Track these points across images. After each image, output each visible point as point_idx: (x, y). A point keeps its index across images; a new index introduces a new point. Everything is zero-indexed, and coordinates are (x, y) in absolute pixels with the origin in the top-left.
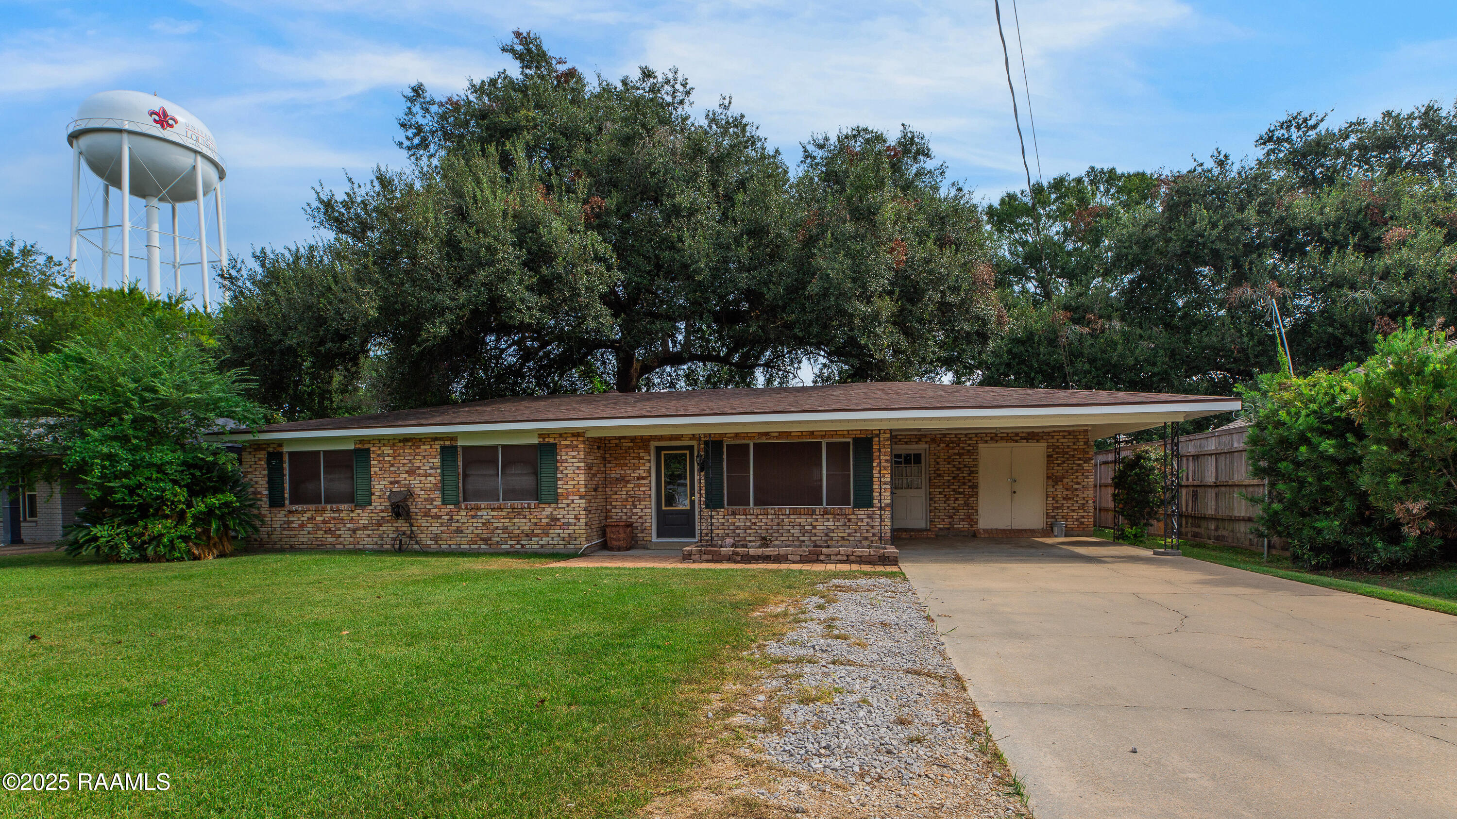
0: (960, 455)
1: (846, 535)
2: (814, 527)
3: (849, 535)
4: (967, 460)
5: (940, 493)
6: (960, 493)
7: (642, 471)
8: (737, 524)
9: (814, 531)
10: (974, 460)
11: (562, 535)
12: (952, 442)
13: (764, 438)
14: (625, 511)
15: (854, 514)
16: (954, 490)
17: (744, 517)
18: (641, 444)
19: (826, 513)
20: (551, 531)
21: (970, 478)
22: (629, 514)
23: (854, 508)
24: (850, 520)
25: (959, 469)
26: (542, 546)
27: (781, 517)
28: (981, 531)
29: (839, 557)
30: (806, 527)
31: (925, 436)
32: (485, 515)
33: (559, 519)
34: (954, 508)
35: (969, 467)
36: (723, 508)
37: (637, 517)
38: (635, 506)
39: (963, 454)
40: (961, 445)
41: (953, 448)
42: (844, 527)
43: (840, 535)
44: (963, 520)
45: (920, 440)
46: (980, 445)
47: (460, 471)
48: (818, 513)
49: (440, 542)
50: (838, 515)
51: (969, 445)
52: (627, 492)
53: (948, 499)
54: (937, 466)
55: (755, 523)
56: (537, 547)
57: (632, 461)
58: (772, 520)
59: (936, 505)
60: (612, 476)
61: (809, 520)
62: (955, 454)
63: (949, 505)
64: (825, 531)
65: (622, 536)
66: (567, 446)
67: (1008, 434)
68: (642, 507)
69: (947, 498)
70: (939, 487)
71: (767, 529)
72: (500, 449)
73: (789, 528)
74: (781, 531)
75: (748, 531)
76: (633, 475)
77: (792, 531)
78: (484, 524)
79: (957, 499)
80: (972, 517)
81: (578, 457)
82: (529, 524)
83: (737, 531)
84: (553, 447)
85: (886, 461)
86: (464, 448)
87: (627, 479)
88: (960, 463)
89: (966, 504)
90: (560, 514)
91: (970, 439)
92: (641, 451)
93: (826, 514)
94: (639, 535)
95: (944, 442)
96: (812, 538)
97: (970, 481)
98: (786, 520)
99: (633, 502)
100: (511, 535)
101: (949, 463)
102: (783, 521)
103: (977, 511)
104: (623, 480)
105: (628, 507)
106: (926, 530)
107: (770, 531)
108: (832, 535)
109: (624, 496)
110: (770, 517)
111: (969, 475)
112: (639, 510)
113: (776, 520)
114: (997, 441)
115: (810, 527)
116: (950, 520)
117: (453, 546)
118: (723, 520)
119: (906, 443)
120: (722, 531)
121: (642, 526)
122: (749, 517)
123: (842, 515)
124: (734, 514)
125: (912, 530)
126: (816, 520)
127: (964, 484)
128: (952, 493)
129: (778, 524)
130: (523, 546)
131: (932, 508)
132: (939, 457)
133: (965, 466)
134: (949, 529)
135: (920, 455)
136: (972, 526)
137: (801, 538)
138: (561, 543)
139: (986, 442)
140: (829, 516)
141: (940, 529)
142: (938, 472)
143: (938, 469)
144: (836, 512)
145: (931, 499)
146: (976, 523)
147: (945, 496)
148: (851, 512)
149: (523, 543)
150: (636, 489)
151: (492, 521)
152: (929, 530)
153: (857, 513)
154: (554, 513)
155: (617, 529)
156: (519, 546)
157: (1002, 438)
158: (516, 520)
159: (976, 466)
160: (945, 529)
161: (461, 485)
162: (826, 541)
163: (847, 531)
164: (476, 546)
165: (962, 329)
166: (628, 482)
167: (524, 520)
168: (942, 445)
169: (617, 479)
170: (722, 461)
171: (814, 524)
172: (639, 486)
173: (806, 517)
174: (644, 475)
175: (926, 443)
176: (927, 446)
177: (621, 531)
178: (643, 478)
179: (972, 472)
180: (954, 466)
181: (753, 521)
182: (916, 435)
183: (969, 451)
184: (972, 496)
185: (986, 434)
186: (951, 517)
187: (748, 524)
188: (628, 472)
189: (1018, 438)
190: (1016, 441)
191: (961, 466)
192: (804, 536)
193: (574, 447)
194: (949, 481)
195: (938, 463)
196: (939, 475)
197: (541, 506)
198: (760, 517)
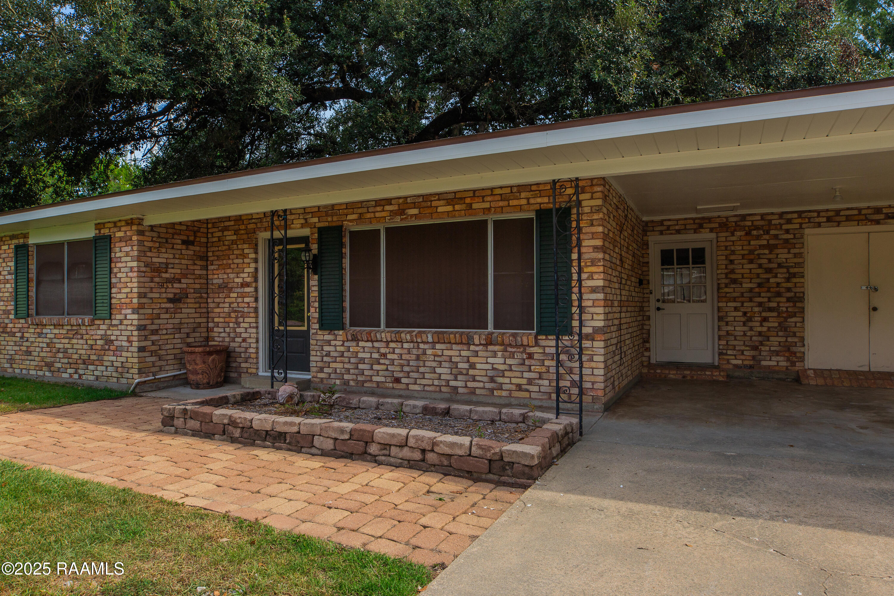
0: (771, 248)
1: (524, 381)
2: (473, 366)
3: (530, 382)
4: (783, 255)
5: (736, 309)
6: (771, 310)
7: (246, 275)
8: (360, 355)
9: (471, 372)
10: (795, 255)
11: (115, 364)
12: (757, 228)
13: (398, 219)
14: (227, 330)
15: (537, 344)
16: (760, 304)
17: (369, 344)
18: (245, 237)
19: (489, 342)
20: (106, 358)
21: (789, 285)
22: (232, 335)
23: (538, 333)
24: (530, 356)
25: (769, 271)
26: (97, 378)
27: (422, 346)
28: (811, 373)
29: (406, 453)
30: (460, 365)
31: (709, 220)
32: (50, 332)
33: (112, 341)
34: (760, 334)
35: (788, 268)
36: (343, 329)
37: (240, 340)
38: (238, 324)
39: (775, 246)
40: (772, 232)
41: (758, 237)
42: (521, 368)
43: (514, 381)
44: (777, 353)
45: (701, 226)
46: (807, 231)
47: (33, 275)
48: (477, 341)
49: (14, 366)
50: (510, 345)
51: (787, 231)
52: (230, 303)
53: (750, 319)
54: (731, 267)
55: (384, 355)
56: (92, 378)
57: (236, 261)
58: (409, 352)
59: (730, 328)
60: (215, 281)
61: (464, 353)
62: (761, 247)
63: (751, 329)
64: (490, 373)
65: (200, 367)
66: (121, 239)
67: (860, 210)
68: (246, 325)
69: (748, 319)
70: (734, 300)
71: (402, 366)
72: (66, 247)
73: (434, 364)
74: (422, 370)
75: (376, 367)
76: (236, 280)
77: (438, 370)
78: (48, 344)
79: (765, 319)
80: (794, 349)
81: (131, 254)
82: (85, 347)
83: (361, 366)
84: (109, 239)
85: (596, 248)
86: (40, 247)
87: (230, 286)
88: (770, 261)
89: (783, 327)
90: (114, 334)
91: (789, 221)
92: (246, 246)
93: (491, 344)
94: (243, 365)
95: (743, 228)
96: (470, 384)
97: (789, 290)
98: (429, 352)
99: (237, 318)
100: (70, 361)
101: (751, 262)
102: (425, 354)
103: (802, 339)
104: (225, 287)
105: (231, 325)
106: (712, 367)
107: (406, 369)
108: (500, 380)
109: (226, 310)
110: (406, 345)
111: (788, 280)
112: (243, 330)
113: (415, 351)
114: (839, 224)
115: (466, 366)
116: (753, 353)
117: (24, 372)
118: (342, 349)
119: (678, 232)
120: (340, 365)
121: (246, 352)
122: (376, 344)
123: (516, 346)
124: (355, 339)
125: (690, 366)
126: (476, 354)
127: (779, 294)
128: (756, 309)
129: (418, 358)
130: (80, 376)
131: (723, 333)
132: (733, 252)
133: (780, 266)
134: (751, 367)
135: (703, 250)
136: (793, 364)
137: (452, 383)
138: (114, 374)
139: (819, 225)
140: (496, 348)
141: (736, 366)
142: (733, 276)
143: (732, 271)
144: (506, 341)
145: (720, 319)
146: (802, 359)
147: (745, 314)
148: (532, 341)
149: (81, 372)
150: (240, 300)
151: (55, 340)
152: (717, 368)
153: (543, 343)
154: (109, 332)
155: (193, 356)
156: (76, 376)
157: (849, 218)
158: (74, 341)
159: (801, 265)
160: (746, 366)
161: (33, 294)
162: (492, 390)
163: (526, 375)
164: (40, 373)
165: (783, 73)
166: (231, 290)
167: (81, 341)
168: (738, 233)
169: (220, 287)
170: (341, 256)
171: (473, 360)
172: (243, 296)
173: (459, 347)
174: (248, 280)
175: (711, 230)
176: (713, 235)
177: (199, 360)
178: (248, 285)
179: (794, 275)
180: (760, 266)
181: (383, 351)
182: (694, 219)
183: (787, 241)
184: (794, 315)
185: (819, 212)
186: (755, 348)
187: (376, 356)
188: (232, 276)
189: (882, 216)
190: (878, 222)
191: (774, 265)
192: (456, 379)
193: (127, 240)
194: (751, 290)
195: (732, 262)
196: (734, 281)
197: (97, 322)
198: (392, 345)
